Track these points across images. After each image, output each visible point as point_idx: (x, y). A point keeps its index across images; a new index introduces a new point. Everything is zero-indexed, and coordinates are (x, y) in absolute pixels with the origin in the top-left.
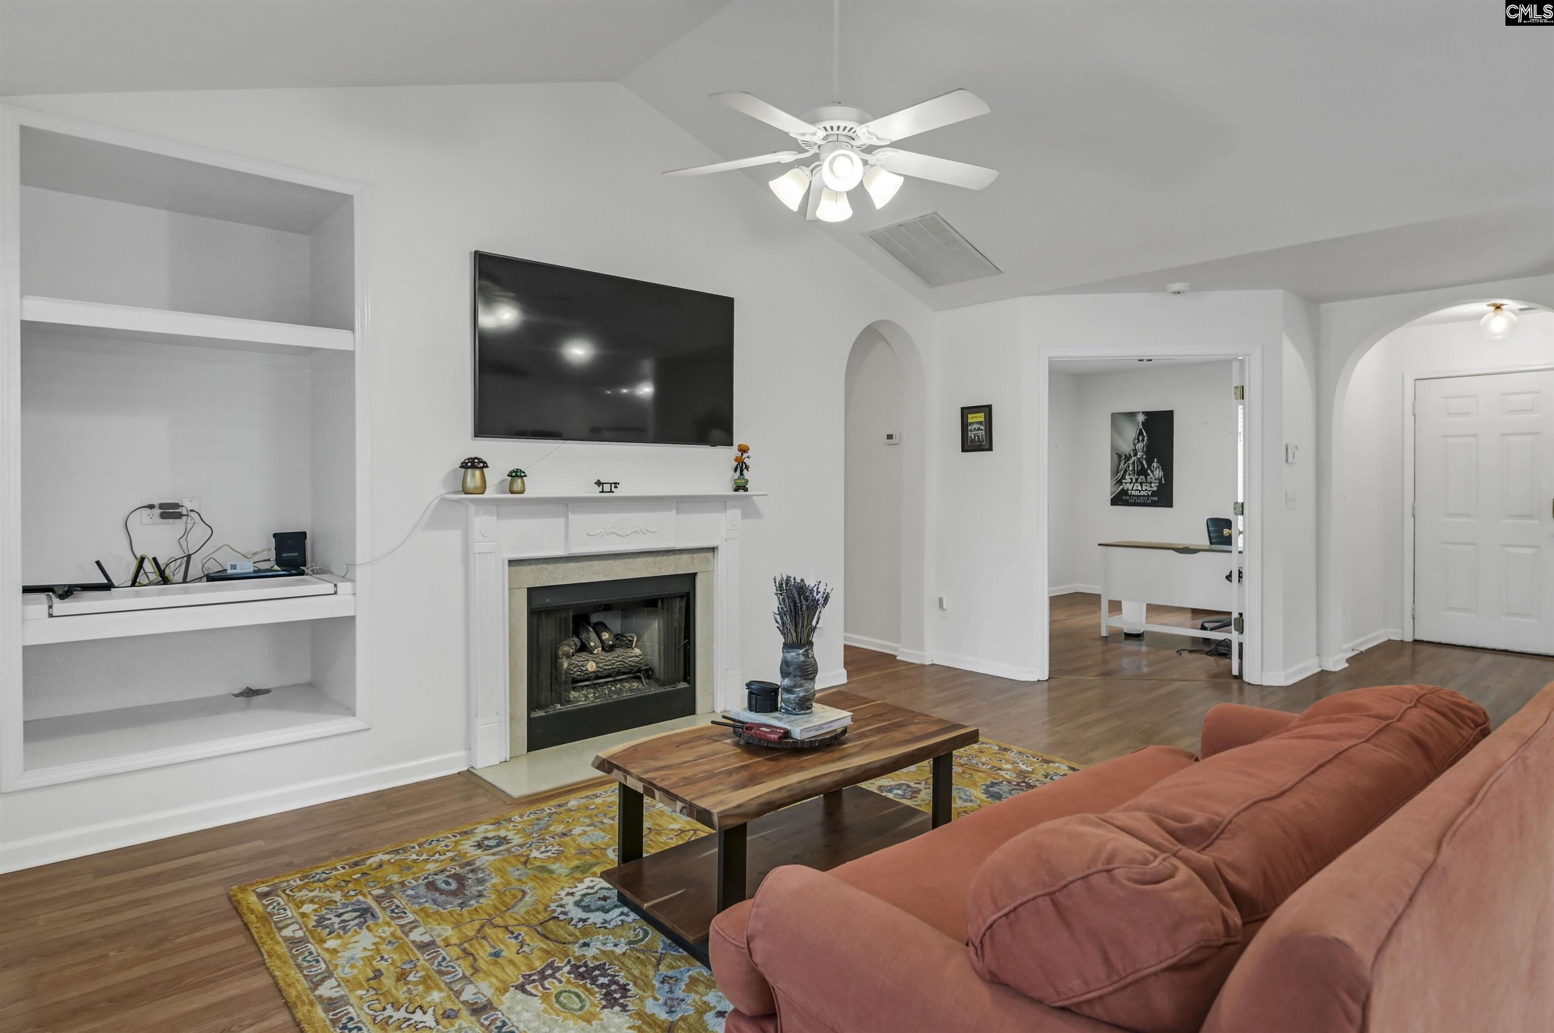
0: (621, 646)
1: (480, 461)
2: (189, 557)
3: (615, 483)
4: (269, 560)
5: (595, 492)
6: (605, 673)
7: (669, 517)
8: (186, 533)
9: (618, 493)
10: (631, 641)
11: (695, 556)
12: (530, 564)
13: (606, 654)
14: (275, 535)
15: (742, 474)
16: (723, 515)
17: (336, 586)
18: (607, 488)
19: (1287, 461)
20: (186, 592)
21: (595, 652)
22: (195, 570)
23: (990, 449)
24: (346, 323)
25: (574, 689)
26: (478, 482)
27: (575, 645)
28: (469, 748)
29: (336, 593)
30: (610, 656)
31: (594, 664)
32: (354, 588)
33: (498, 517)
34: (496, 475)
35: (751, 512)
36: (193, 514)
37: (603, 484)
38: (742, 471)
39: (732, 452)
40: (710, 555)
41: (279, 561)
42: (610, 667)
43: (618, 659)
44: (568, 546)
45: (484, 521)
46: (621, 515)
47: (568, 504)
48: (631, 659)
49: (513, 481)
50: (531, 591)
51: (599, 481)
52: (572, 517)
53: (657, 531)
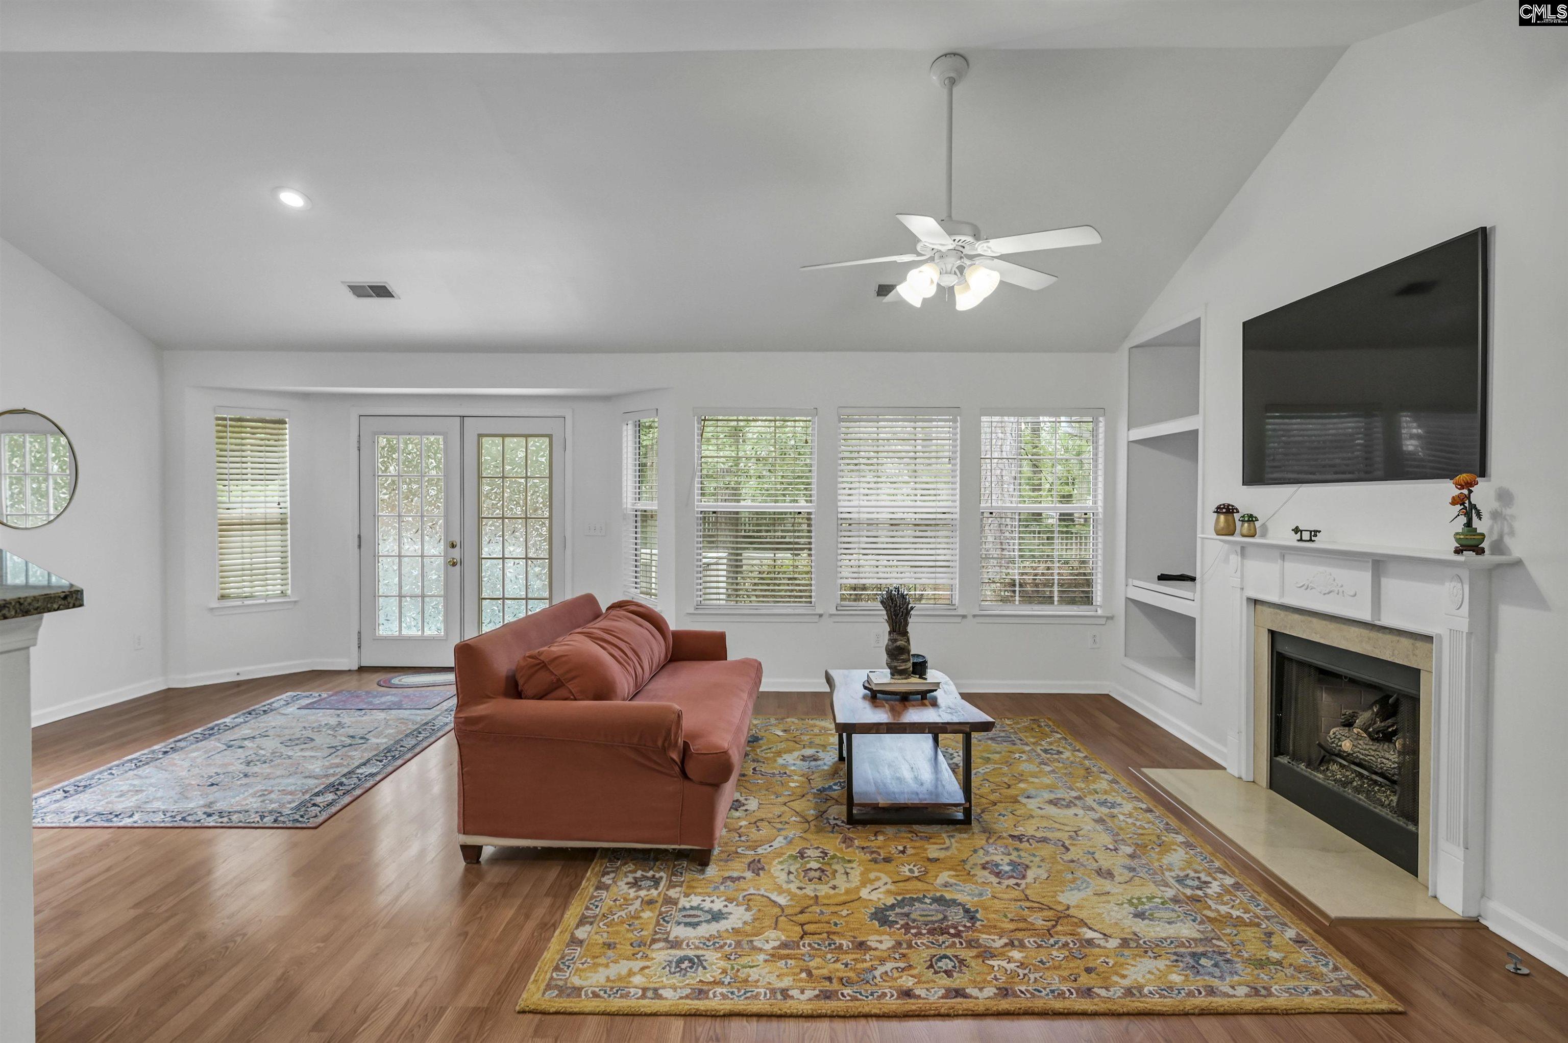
3: (1316, 531)
5: (1292, 540)
9: (1318, 542)
11: (1418, 644)
12: (1269, 607)
13: (1369, 742)
15: (1470, 523)
16: (1442, 587)
18: (1306, 536)
21: (1356, 732)
31: (1350, 745)
33: (1243, 557)
37: (1301, 531)
38: (1470, 518)
40: (1428, 645)
42: (1361, 757)
43: (1373, 753)
44: (1282, 594)
45: (1235, 559)
46: (1321, 569)
47: (1284, 552)
48: (1384, 761)
49: (1242, 526)
50: (1272, 633)
51: (1297, 527)
52: (1288, 565)
53: (1355, 595)
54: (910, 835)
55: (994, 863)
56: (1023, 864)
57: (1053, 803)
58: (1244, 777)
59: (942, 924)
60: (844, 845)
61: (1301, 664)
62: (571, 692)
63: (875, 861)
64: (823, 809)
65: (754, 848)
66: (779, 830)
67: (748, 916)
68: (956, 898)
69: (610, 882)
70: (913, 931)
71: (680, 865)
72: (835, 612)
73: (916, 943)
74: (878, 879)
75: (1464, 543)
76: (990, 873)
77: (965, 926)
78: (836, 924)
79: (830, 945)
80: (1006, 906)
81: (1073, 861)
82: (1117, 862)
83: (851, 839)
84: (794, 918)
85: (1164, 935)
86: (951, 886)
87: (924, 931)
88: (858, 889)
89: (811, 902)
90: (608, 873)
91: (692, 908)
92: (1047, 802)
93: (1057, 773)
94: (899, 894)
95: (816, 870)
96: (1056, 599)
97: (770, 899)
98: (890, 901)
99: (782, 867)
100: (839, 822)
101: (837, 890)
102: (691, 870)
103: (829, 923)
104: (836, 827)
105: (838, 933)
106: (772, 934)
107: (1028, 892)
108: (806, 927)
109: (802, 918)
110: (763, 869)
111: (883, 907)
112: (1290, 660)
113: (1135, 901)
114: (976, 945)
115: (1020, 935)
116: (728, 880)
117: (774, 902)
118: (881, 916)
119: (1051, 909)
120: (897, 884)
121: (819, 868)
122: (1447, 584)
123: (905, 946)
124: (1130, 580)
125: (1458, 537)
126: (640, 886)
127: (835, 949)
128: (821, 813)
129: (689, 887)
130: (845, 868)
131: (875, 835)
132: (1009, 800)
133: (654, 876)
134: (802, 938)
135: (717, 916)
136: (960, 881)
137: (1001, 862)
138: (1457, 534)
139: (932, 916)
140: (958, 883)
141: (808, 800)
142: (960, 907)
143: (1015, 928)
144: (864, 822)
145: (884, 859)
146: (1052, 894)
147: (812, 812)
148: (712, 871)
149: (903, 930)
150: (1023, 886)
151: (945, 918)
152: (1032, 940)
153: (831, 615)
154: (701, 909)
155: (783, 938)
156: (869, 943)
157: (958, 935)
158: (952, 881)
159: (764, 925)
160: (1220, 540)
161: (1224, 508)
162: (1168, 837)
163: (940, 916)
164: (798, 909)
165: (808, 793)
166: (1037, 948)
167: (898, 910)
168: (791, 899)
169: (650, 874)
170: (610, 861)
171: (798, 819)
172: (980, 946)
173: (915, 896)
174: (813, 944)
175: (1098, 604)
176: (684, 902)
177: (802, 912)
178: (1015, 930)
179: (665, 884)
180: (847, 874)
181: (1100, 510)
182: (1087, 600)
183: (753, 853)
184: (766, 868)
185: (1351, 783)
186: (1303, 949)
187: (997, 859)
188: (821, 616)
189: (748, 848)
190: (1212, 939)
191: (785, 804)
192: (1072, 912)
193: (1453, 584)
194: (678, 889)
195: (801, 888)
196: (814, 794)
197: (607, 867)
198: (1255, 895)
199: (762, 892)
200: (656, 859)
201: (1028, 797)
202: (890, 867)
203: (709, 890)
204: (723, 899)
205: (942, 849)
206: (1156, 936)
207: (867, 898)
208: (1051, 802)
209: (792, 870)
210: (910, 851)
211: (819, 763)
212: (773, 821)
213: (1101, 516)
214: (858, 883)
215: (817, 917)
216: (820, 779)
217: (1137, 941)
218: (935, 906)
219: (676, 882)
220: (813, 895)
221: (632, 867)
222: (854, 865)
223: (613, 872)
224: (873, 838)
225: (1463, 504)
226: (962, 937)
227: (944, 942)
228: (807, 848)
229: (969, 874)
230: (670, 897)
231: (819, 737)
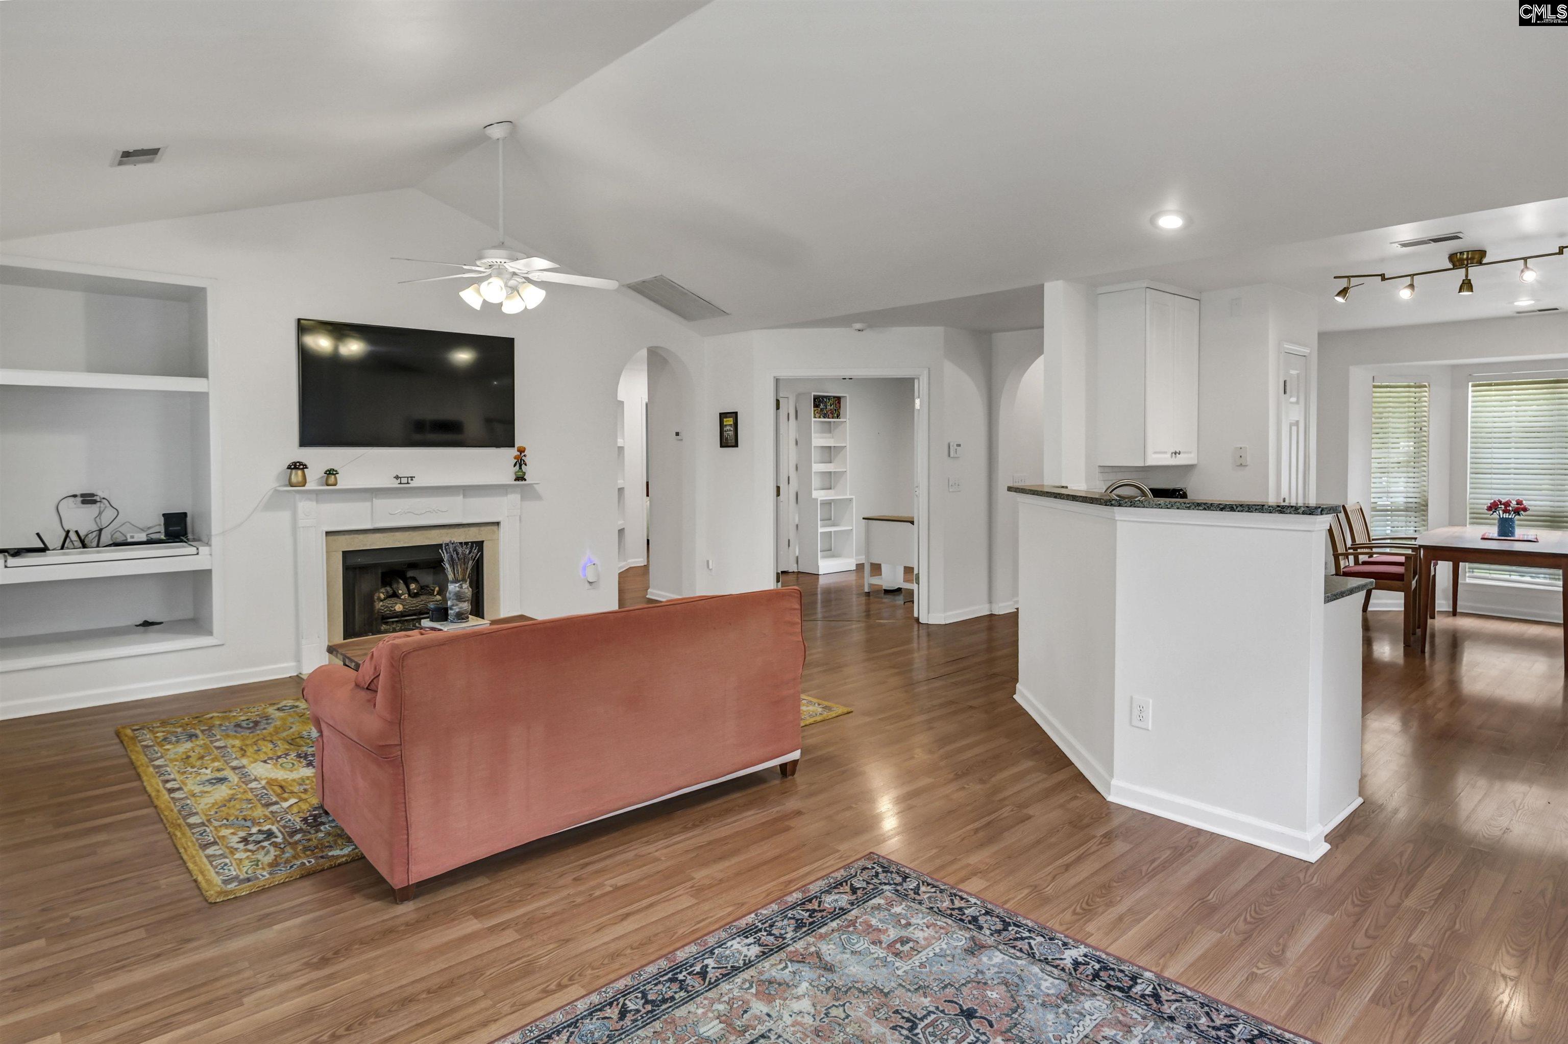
0: (425, 594)
1: (301, 464)
2: (100, 530)
3: (411, 477)
4: (159, 532)
5: (395, 484)
6: (411, 613)
7: (458, 500)
8: (100, 513)
9: (414, 484)
10: (433, 591)
11: (482, 528)
12: (344, 535)
13: (412, 599)
14: (164, 515)
15: (520, 468)
16: (505, 498)
17: (198, 549)
18: (404, 480)
19: (949, 456)
20: (98, 552)
21: (403, 597)
22: (106, 538)
23: (736, 445)
24: (204, 374)
25: (386, 623)
26: (300, 478)
27: (387, 592)
28: (298, 659)
29: (198, 554)
30: (415, 601)
31: (401, 606)
32: (211, 550)
33: (317, 501)
34: (314, 475)
35: (530, 494)
36: (104, 501)
37: (401, 478)
38: (520, 466)
39: (513, 452)
40: (495, 528)
41: (167, 534)
42: (414, 609)
44: (374, 522)
45: (306, 505)
46: (416, 500)
47: (374, 493)
49: (329, 477)
50: (345, 553)
51: (397, 475)
52: (388, 501)
53: (449, 510)
75: (519, 476)
112: (352, 569)
122: (509, 496)
138: (516, 472)
160: (292, 491)
193: (513, 495)
225: (518, 459)
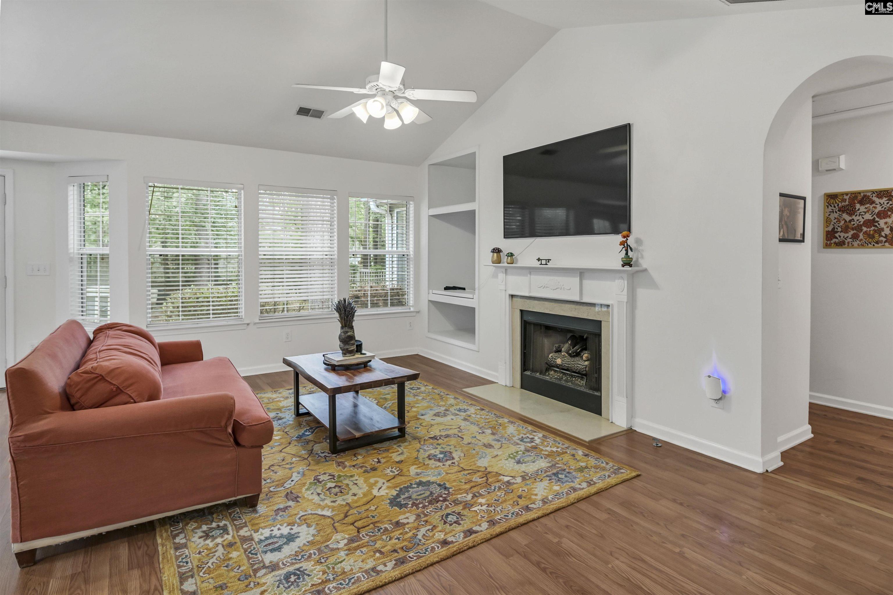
0: (578, 357)
1: (500, 249)
3: (549, 260)
7: (577, 281)
9: (550, 265)
10: (582, 356)
12: (520, 298)
13: (569, 358)
15: (627, 254)
16: (614, 283)
17: (473, 295)
18: (544, 262)
25: (553, 370)
26: (496, 258)
29: (473, 298)
31: (560, 361)
32: (476, 297)
33: (506, 274)
37: (541, 260)
38: (627, 252)
40: (608, 310)
42: (567, 365)
43: (572, 363)
44: (530, 292)
45: (501, 276)
46: (552, 278)
47: (531, 270)
48: (579, 366)
49: (508, 258)
50: (522, 311)
51: (539, 258)
52: (532, 276)
53: (570, 289)
54: (376, 451)
55: (433, 455)
56: (447, 451)
57: (437, 415)
58: (508, 384)
59: (432, 496)
60: (341, 468)
61: (536, 325)
62: (131, 397)
63: (365, 471)
64: (310, 448)
65: (282, 485)
66: (290, 469)
67: (312, 530)
68: (429, 480)
69: (184, 541)
70: (421, 506)
71: (234, 512)
72: (258, 321)
73: (427, 512)
74: (377, 482)
75: (626, 262)
76: (434, 461)
77: (445, 494)
78: (373, 517)
79: (379, 530)
80: (457, 476)
81: (469, 444)
82: (488, 438)
83: (343, 463)
84: (344, 522)
85: (536, 469)
86: (421, 474)
87: (427, 504)
88: (369, 492)
89: (347, 508)
90: (177, 535)
91: (267, 539)
92: (433, 416)
93: (426, 399)
94: (397, 487)
95: (334, 487)
96: (369, 305)
97: (319, 515)
98: (395, 493)
99: (311, 492)
100: (327, 455)
101: (357, 496)
102: (245, 513)
103: (369, 517)
104: (327, 458)
105: (379, 521)
106: (338, 536)
107: (462, 465)
108: (356, 524)
109: (350, 519)
110: (298, 497)
111: (393, 497)
112: (530, 323)
113: (511, 456)
114: (459, 503)
115: (475, 490)
116: (279, 511)
117: (322, 515)
118: (394, 502)
119: (479, 471)
120: (390, 481)
121: (336, 486)
122: (616, 281)
123: (422, 516)
124: (431, 291)
125: (623, 259)
126: (213, 536)
127: (384, 532)
128: (310, 452)
129: (253, 525)
130: (352, 481)
131: (355, 457)
132: (414, 419)
133: (218, 526)
134: (358, 532)
135: (291, 538)
136: (423, 470)
137: (436, 454)
138: (622, 258)
139: (424, 493)
140: (423, 471)
141: (295, 445)
142: (434, 484)
143: (470, 487)
144: (343, 451)
145: (371, 469)
146: (473, 463)
147: (303, 452)
148: (261, 508)
149: (414, 507)
150: (457, 463)
151: (431, 493)
152: (483, 490)
153: (255, 324)
154: (275, 537)
155: (347, 536)
156: (401, 521)
157: (445, 500)
158: (419, 471)
159: (327, 533)
160: (494, 266)
161: (497, 250)
162: (501, 421)
163: (429, 493)
164: (342, 516)
165: (291, 441)
166: (488, 493)
167: (403, 497)
168: (333, 511)
169: (214, 525)
170: (171, 525)
171: (298, 459)
172: (461, 503)
173: (406, 485)
174: (369, 534)
175: (411, 305)
176: (257, 537)
177: (346, 516)
178: (471, 487)
179: (232, 529)
180: (356, 484)
181: (412, 253)
182: (401, 303)
183: (283, 488)
184: (300, 495)
185: (562, 378)
186: (589, 458)
187: (432, 452)
188: (248, 324)
189: (277, 486)
190: (555, 464)
191: (281, 451)
192: (489, 469)
193: (620, 281)
194: (245, 529)
195: (334, 502)
196: (296, 440)
197: (172, 531)
198: (554, 439)
199: (310, 512)
200: (212, 514)
201: (422, 415)
202: (378, 473)
203: (270, 523)
204: (285, 525)
205: (399, 454)
206: (533, 470)
207: (379, 495)
208: (435, 415)
209: (320, 492)
210: (383, 461)
211: (284, 420)
212: (280, 464)
213: (412, 256)
214: (367, 488)
215: (359, 517)
216: (293, 431)
217: (527, 475)
218: (420, 488)
219: (240, 524)
220: (344, 503)
221: (195, 525)
222: (356, 477)
223: (181, 533)
224: (355, 459)
225: (624, 245)
226: (448, 501)
227: (441, 507)
228: (318, 476)
229: (424, 464)
230: (244, 536)
231: (271, 404)
